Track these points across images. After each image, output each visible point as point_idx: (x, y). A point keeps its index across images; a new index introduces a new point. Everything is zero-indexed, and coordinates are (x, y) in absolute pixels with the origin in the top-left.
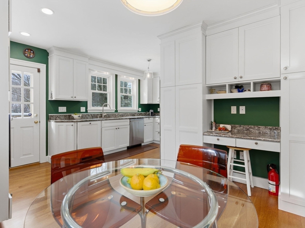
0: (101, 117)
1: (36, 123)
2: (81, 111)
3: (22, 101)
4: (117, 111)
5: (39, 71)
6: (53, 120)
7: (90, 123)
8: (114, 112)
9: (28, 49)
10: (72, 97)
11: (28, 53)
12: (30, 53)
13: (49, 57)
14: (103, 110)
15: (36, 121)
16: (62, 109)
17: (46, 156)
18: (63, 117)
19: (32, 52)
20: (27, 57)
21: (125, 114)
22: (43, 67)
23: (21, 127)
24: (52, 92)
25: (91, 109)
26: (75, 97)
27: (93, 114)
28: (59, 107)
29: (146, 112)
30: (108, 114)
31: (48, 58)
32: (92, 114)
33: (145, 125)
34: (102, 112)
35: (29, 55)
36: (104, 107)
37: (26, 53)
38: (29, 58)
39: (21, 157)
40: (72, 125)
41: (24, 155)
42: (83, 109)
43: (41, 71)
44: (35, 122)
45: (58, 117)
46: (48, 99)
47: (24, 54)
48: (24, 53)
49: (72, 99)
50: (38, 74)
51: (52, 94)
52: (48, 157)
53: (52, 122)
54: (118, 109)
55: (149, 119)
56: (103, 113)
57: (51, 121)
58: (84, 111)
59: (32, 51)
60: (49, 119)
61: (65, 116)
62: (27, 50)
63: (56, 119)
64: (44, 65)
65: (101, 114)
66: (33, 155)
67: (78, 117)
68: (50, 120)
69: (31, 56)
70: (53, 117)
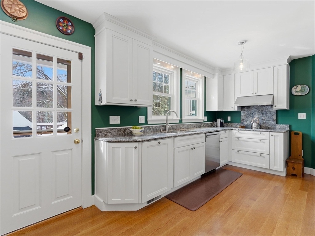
0: (165, 129)
1: (76, 143)
2: (140, 122)
3: (54, 108)
4: (182, 121)
5: (81, 57)
6: (102, 137)
7: (159, 143)
8: (178, 122)
9: (64, 19)
10: (131, 101)
11: (63, 25)
12: (67, 25)
13: (96, 36)
14: (167, 120)
15: (77, 141)
16: (115, 120)
17: (92, 195)
18: (117, 132)
19: (70, 24)
20: (61, 31)
21: (191, 125)
22: (86, 50)
23: (52, 152)
24: (102, 92)
25: (153, 118)
26: (136, 101)
27: (155, 127)
28: (110, 117)
29: (213, 121)
30: (172, 126)
31: (94, 37)
32: (153, 127)
33: (221, 142)
34: (165, 122)
35: (64, 30)
36: (168, 116)
37: (60, 26)
38: (64, 34)
39: (53, 203)
40: (136, 148)
41: (57, 198)
42: (142, 119)
43: (83, 57)
44: (75, 141)
45: (109, 132)
46: (95, 103)
47: (58, 26)
48: (58, 24)
49: (131, 103)
50: (79, 61)
51: (101, 95)
52: (95, 197)
53: (102, 142)
54: (183, 118)
55: (225, 132)
56: (167, 125)
57: (100, 139)
58: (144, 122)
59: (71, 22)
60: (95, 136)
61: (119, 130)
62: (61, 20)
63: (106, 136)
64: (88, 49)
65: (164, 126)
66: (71, 197)
67: (140, 132)
68: (98, 137)
69: (69, 31)
70: (102, 132)
